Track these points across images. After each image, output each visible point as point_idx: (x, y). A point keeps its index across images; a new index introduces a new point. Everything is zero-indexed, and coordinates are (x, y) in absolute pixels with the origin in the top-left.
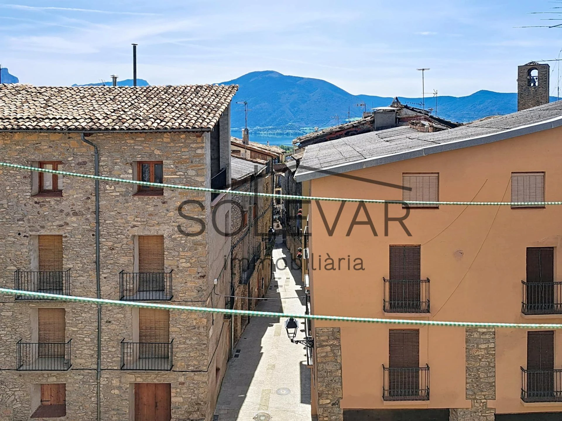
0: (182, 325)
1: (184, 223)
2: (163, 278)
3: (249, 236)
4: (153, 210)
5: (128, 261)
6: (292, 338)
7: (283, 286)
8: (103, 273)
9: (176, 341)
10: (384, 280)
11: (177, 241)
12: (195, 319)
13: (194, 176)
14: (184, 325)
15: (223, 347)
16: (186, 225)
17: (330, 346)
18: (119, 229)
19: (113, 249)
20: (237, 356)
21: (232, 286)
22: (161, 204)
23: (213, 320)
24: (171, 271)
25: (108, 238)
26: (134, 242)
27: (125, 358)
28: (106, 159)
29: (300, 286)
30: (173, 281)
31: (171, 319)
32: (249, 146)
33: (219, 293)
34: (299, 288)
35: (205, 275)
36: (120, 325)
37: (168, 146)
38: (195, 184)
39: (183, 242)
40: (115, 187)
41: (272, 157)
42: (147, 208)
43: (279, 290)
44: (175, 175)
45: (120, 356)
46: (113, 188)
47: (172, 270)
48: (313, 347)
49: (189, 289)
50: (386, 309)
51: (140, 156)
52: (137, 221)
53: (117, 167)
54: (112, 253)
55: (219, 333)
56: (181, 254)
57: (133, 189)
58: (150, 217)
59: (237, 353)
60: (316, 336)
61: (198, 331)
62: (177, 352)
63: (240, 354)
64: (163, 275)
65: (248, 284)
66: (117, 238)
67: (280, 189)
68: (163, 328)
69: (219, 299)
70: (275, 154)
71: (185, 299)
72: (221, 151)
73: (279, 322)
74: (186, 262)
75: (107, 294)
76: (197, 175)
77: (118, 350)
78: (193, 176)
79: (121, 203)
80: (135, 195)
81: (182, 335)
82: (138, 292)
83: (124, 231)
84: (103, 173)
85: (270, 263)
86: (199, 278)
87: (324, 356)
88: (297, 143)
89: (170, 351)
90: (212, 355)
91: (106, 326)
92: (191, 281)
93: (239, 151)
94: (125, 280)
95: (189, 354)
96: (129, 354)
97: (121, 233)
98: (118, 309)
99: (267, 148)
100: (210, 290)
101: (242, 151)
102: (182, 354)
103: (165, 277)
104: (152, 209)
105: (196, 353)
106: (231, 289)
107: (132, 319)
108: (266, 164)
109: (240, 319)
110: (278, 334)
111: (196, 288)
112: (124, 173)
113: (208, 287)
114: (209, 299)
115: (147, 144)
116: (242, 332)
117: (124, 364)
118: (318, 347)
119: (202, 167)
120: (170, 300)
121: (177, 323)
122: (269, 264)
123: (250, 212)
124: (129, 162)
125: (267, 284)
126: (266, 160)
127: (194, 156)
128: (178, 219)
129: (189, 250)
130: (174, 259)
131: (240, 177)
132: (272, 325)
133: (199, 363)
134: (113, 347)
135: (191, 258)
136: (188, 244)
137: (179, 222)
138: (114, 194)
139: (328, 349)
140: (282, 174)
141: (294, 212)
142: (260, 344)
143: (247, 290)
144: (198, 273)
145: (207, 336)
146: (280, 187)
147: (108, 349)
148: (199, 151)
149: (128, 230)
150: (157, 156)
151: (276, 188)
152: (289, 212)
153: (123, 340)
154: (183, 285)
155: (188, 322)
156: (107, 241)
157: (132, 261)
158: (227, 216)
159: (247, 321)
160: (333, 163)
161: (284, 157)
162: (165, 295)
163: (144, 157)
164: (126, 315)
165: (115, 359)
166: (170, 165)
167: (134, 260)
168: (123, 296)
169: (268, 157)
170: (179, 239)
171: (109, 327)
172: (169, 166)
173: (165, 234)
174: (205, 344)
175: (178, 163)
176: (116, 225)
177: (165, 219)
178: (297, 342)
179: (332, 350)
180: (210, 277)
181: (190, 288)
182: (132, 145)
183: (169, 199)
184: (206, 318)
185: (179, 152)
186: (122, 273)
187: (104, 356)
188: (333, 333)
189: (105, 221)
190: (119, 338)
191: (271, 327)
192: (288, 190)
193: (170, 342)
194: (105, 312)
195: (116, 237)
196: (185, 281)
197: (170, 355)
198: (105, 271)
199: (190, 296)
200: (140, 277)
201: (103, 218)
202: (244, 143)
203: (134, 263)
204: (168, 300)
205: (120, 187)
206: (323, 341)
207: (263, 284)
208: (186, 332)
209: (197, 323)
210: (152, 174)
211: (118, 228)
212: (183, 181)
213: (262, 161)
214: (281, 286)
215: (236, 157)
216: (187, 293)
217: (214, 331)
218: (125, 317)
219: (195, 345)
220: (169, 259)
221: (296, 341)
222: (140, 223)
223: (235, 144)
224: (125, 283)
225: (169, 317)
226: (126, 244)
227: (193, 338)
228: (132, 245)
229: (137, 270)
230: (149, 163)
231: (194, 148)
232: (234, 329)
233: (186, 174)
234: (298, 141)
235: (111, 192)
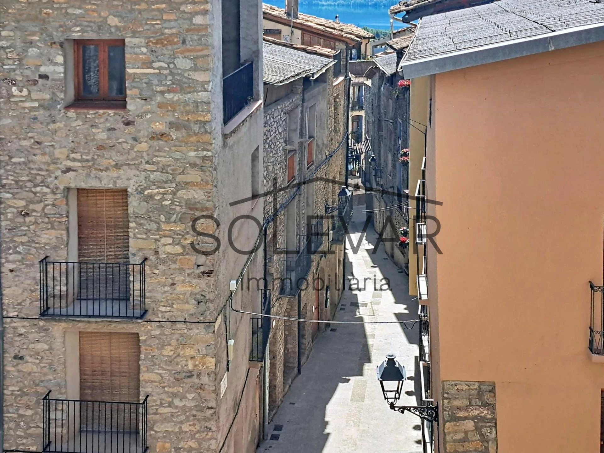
0: (164, 369)
1: (169, 165)
2: (127, 274)
3: (299, 201)
4: (106, 137)
5: (57, 238)
6: (393, 400)
7: (369, 304)
8: (8, 261)
9: (155, 401)
10: (592, 287)
11: (154, 202)
12: (193, 358)
13: (189, 70)
14: (169, 368)
15: (249, 417)
16: (173, 170)
17: (473, 418)
18: (39, 174)
19: (27, 214)
20: (275, 437)
21: (265, 297)
22: (122, 126)
23: (228, 362)
24: (144, 262)
25: (17, 193)
26: (67, 201)
27: (52, 430)
28: (12, 34)
29: (405, 306)
30: (146, 280)
31: (142, 356)
32: (298, 21)
33: (239, 308)
34: (401, 308)
35: (212, 271)
36: (42, 365)
37: (134, 10)
38: (189, 87)
39: (167, 203)
40: (29, 92)
41: (347, 44)
42: (94, 134)
43: (362, 312)
44: (149, 68)
45: (42, 425)
46: (25, 92)
47: (146, 259)
48: (437, 421)
49: (179, 299)
50: (595, 347)
51: (78, 29)
52: (74, 160)
53: (33, 51)
54: (25, 222)
55: (240, 388)
56: (163, 226)
57: (65, 95)
58: (99, 153)
59: (276, 432)
60: (445, 398)
61: (197, 381)
62: (155, 422)
63: (282, 434)
64: (127, 269)
65: (297, 297)
66: (35, 193)
67: (362, 113)
68: (127, 375)
69: (240, 320)
70: (353, 37)
71: (171, 317)
72: (242, 24)
73: (361, 374)
74: (173, 244)
75: (16, 303)
76: (195, 69)
77: (36, 413)
78: (185, 70)
79: (42, 123)
80: (68, 107)
81: (166, 389)
82: (76, 302)
83: (49, 180)
84: (6, 61)
85: (342, 259)
86: (199, 277)
87: (460, 439)
88: (400, 12)
89: (141, 418)
90: (226, 430)
91: (13, 366)
92: (183, 282)
93: (279, 32)
94: (50, 275)
95: (180, 428)
96: (59, 423)
97: (43, 183)
98: (36, 332)
99: (336, 26)
100: (222, 301)
101: (285, 30)
102: (166, 427)
103: (131, 273)
104: (104, 136)
105: (194, 425)
106: (264, 303)
107: (64, 353)
108: (335, 57)
109: (282, 365)
110: (358, 397)
111: (194, 297)
112: (48, 63)
113: (217, 295)
114: (220, 319)
115: (94, 4)
116: (286, 390)
117: (50, 442)
118: (448, 421)
119: (205, 52)
120: (141, 317)
121: (154, 364)
122: (339, 261)
123: (302, 153)
124: (56, 40)
125: (336, 299)
126: (334, 49)
127: (188, 30)
128: (156, 156)
129: (180, 221)
130: (148, 237)
131: (282, 79)
132: (348, 381)
133: (199, 445)
134: (28, 407)
135: (183, 236)
136: (178, 208)
137: (158, 163)
138: (28, 105)
139: (470, 425)
140: (366, 82)
141: (390, 157)
142: (324, 416)
143: (296, 308)
144: (198, 266)
145: (216, 391)
146: (361, 108)
147: (17, 410)
148: (198, 20)
149: (56, 178)
150: (113, 30)
151: (352, 110)
152: (380, 160)
153: (48, 394)
154: (166, 289)
155: (177, 364)
156: (15, 198)
157: (65, 238)
158: (254, 158)
159: (296, 370)
160: (481, 42)
161: (369, 47)
162: (131, 307)
163: (87, 32)
164: (53, 346)
165: (31, 431)
166: (139, 47)
167: (68, 236)
168: (48, 308)
169: (337, 44)
170: (158, 198)
171: (20, 367)
172: (137, 50)
173: (131, 186)
174: (212, 408)
175: (156, 43)
176: (33, 166)
177: (130, 157)
178: (403, 409)
179: (477, 429)
180: (221, 276)
181: (181, 296)
182: (64, 6)
183: (138, 116)
184: (215, 356)
185: (158, 22)
186: (45, 261)
187: (10, 425)
188: (480, 394)
189: (11, 158)
190: (39, 389)
191: (346, 384)
192: (379, 113)
193: (141, 402)
194: (12, 338)
195: (32, 192)
196: (171, 281)
197: (140, 428)
198: (11, 258)
199: (182, 311)
200: (80, 272)
201: (7, 152)
202: (288, 14)
203: (67, 244)
204: (137, 318)
205: (40, 91)
206: (459, 409)
207: (327, 299)
208: (173, 382)
209: (195, 366)
210: (105, 67)
211: (34, 172)
212: (166, 80)
213: (326, 51)
214: (365, 305)
215: (274, 43)
216: (174, 306)
217: (229, 383)
218: (51, 349)
219: (191, 409)
220: (139, 236)
221: (400, 408)
222: (79, 164)
223: (269, 17)
224: (50, 283)
225: (139, 352)
226: (53, 205)
227: (188, 395)
228: (64, 207)
229: (74, 257)
230: (97, 43)
231: (188, 13)
232: (270, 383)
233: (171, 66)
234: (403, 8)
235: (21, 101)
